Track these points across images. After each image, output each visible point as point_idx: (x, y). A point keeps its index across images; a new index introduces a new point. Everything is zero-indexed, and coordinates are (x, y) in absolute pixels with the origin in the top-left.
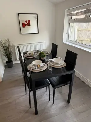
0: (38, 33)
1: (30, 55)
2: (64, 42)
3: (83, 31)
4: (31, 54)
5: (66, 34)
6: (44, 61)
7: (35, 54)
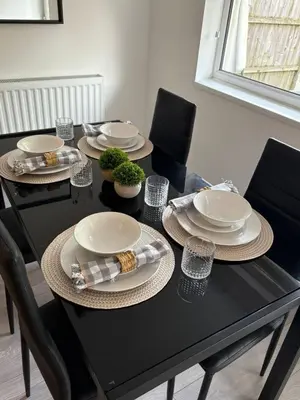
0: (61, 21)
1: (35, 163)
2: (198, 79)
3: (272, 28)
4: (44, 159)
5: (213, 40)
6: (134, 208)
7: (72, 157)
